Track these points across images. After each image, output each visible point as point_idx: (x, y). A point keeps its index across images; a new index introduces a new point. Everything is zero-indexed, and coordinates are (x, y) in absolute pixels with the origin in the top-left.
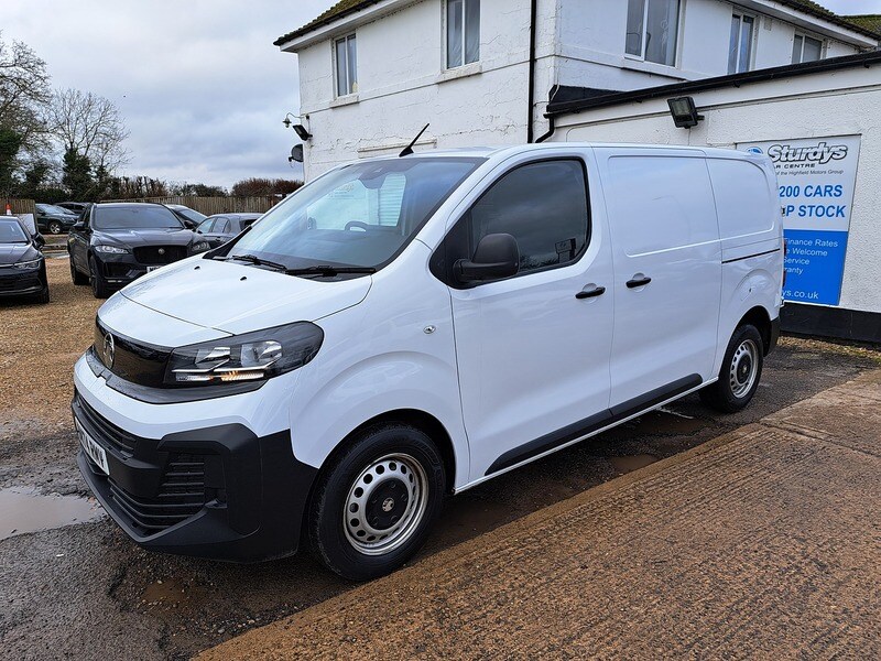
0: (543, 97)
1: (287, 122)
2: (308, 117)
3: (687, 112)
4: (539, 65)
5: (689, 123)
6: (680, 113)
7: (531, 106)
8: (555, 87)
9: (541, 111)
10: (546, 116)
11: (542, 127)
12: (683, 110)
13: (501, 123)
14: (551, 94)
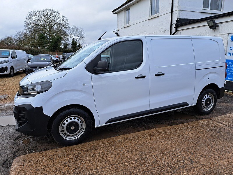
0: (174, 22)
1: (114, 32)
2: (119, 30)
3: (213, 25)
4: (174, 13)
5: (214, 28)
6: (211, 25)
7: (171, 25)
8: (178, 19)
9: (174, 26)
10: (174, 27)
11: (174, 30)
12: (212, 24)
13: (163, 30)
14: (177, 21)
